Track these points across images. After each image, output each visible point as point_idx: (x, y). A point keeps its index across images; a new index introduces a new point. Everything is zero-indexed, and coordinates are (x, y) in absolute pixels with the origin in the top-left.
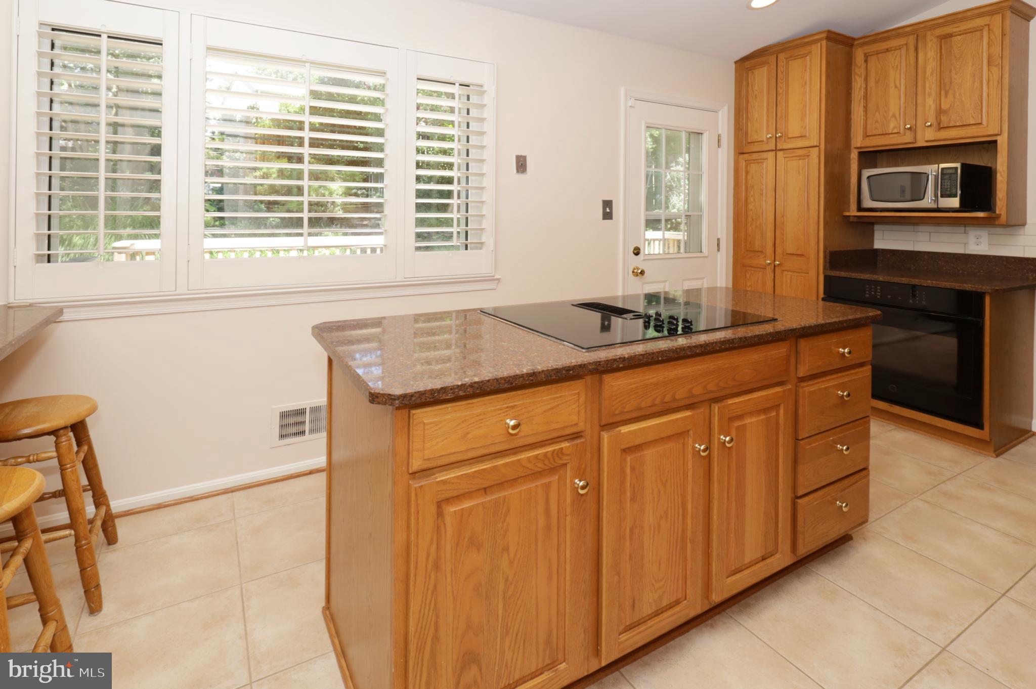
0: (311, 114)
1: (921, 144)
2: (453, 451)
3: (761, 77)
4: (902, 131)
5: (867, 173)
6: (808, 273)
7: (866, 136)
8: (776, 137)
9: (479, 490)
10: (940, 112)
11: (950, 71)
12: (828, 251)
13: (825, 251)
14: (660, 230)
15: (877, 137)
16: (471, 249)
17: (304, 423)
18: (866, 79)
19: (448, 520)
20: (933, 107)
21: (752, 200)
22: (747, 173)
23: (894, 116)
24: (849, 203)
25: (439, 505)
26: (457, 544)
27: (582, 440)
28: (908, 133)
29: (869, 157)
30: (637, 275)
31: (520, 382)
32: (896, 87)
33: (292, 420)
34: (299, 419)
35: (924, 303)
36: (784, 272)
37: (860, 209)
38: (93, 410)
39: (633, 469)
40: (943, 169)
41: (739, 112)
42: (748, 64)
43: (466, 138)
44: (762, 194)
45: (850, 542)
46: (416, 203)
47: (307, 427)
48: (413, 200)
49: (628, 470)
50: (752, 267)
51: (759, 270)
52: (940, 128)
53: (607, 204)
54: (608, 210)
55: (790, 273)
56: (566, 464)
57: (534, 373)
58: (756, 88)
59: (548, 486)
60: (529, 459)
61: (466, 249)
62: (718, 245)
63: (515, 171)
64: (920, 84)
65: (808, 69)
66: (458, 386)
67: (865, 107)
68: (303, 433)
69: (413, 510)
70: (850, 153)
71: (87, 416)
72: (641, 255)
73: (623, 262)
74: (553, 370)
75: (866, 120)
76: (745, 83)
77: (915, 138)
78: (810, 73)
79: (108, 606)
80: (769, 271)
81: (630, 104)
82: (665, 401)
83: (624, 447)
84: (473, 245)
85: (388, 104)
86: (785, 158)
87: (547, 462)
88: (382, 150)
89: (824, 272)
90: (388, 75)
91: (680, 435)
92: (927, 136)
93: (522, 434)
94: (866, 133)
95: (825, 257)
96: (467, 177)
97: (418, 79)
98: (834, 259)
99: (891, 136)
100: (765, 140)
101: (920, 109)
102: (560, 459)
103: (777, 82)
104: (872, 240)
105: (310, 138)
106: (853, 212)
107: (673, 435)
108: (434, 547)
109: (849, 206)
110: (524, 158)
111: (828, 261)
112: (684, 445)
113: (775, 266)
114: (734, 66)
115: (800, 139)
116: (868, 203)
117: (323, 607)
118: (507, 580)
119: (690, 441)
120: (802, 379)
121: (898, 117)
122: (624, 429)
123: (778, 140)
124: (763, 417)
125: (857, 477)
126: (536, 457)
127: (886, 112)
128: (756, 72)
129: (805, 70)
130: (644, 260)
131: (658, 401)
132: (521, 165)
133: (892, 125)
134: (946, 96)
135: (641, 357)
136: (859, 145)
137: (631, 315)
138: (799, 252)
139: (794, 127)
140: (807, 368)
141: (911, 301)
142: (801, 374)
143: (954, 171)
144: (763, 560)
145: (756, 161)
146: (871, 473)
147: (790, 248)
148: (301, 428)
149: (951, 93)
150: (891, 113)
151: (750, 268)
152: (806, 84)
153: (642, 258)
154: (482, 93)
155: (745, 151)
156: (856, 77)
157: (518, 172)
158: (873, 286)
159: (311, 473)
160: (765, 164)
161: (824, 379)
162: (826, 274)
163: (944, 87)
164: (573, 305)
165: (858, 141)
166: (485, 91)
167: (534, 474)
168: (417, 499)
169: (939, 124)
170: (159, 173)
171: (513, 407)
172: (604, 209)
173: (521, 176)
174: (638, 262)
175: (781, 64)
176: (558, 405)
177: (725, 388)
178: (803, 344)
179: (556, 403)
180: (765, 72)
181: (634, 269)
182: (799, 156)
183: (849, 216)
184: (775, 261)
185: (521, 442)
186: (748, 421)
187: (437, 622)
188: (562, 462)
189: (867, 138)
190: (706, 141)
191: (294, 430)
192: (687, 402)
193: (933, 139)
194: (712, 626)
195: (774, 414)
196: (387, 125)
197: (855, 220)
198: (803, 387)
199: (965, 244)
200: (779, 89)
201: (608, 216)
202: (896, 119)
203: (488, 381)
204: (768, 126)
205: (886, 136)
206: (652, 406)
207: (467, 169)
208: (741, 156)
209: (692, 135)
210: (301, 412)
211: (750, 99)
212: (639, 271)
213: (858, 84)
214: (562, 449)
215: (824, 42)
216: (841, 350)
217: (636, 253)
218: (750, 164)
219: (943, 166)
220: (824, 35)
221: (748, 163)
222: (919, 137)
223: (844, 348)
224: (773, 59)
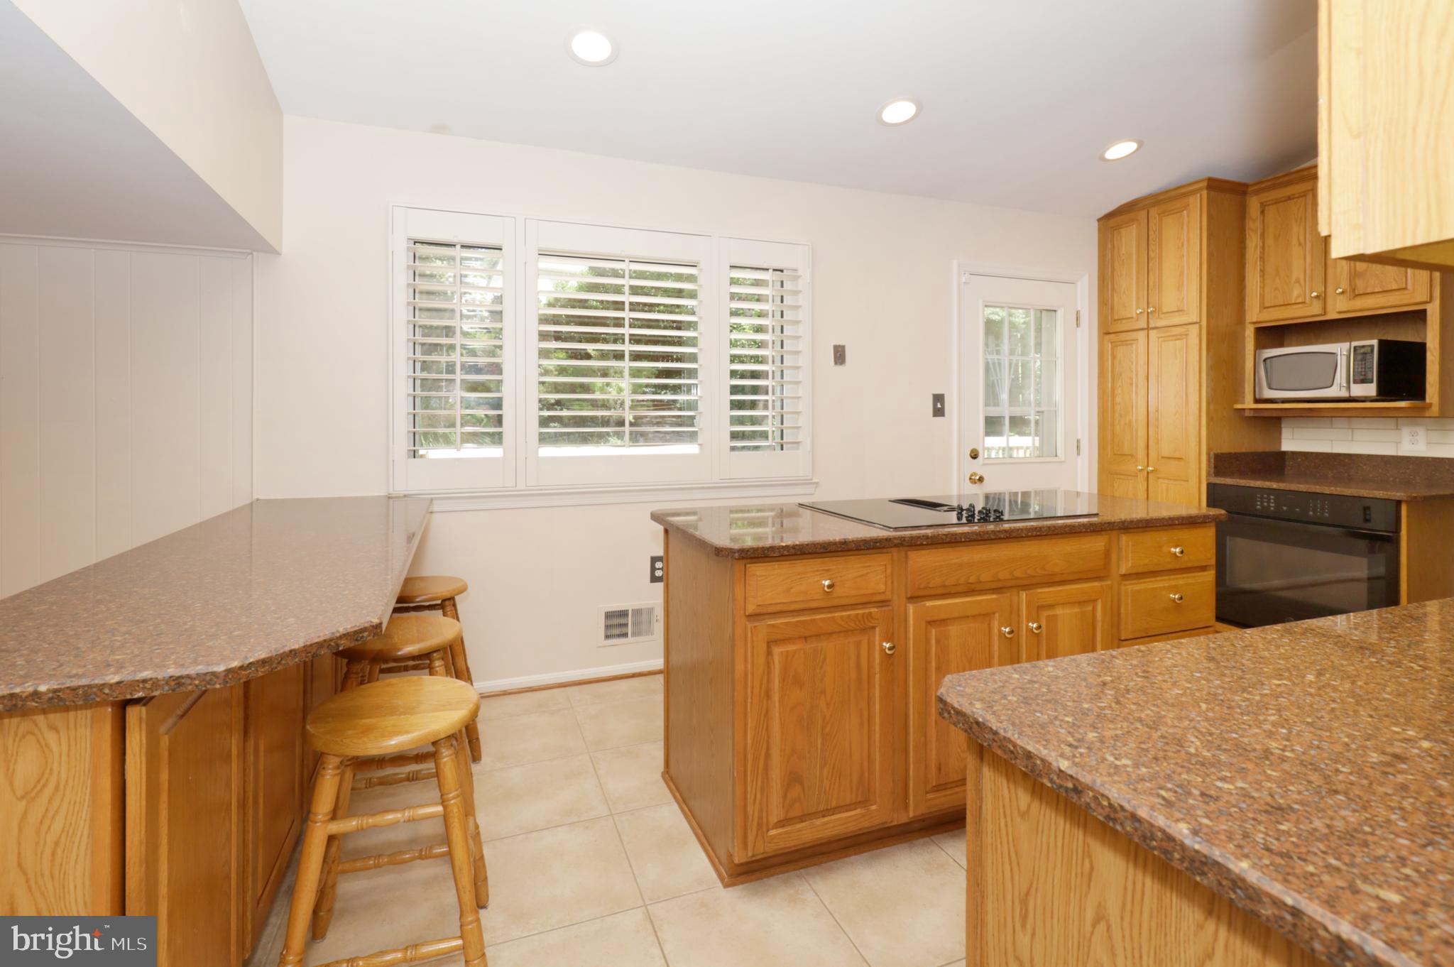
0: (631, 310)
1: (1332, 315)
2: (779, 601)
3: (1129, 238)
4: (1308, 300)
5: (1266, 354)
6: (1188, 481)
7: (1263, 307)
8: (1148, 313)
9: (800, 638)
10: (1355, 275)
12: (1212, 453)
13: (1208, 454)
14: (1029, 434)
15: (1277, 308)
16: (787, 449)
17: (626, 625)
18: (1263, 235)
19: (776, 658)
20: (1346, 269)
21: (1120, 391)
22: (1114, 357)
23: (1298, 281)
24: (1244, 393)
25: (770, 643)
26: (784, 680)
27: (890, 608)
28: (1315, 302)
30: (975, 483)
31: (833, 548)
32: (1300, 244)
33: (616, 621)
34: (623, 621)
35: (1327, 515)
36: (1160, 480)
37: (1257, 401)
38: (463, 590)
39: (938, 642)
40: (1355, 348)
41: (1103, 283)
42: (1113, 222)
43: (780, 328)
44: (1131, 384)
46: (731, 401)
47: (630, 630)
48: (728, 397)
49: (933, 641)
50: (1121, 474)
51: (1130, 478)
52: (1355, 295)
53: (938, 398)
54: (939, 406)
55: (1166, 481)
56: (874, 628)
57: (845, 542)
58: (1123, 251)
59: (858, 644)
60: (842, 617)
61: (782, 449)
62: (1078, 447)
63: (833, 363)
65: (1185, 226)
66: (783, 547)
67: (1262, 271)
68: (626, 635)
69: (749, 645)
70: (1244, 330)
71: (457, 594)
72: (980, 459)
73: (959, 467)
74: (862, 541)
75: (1263, 287)
76: (1109, 246)
77: (1325, 309)
78: (1188, 232)
79: (485, 758)
80: (1141, 478)
81: (963, 279)
82: (970, 581)
83: (929, 619)
84: (789, 446)
85: (701, 295)
86: (1158, 338)
87: (857, 623)
88: (694, 345)
89: (1207, 480)
90: (701, 265)
91: (986, 616)
92: (1338, 307)
93: (835, 595)
94: (1263, 303)
95: (1209, 460)
96: (782, 371)
97: (732, 267)
98: (1222, 463)
99: (1295, 306)
100: (1134, 316)
101: (1330, 272)
102: (870, 622)
103: (1149, 243)
104: (1279, 441)
105: (631, 335)
106: (1249, 404)
107: (979, 615)
108: (766, 677)
109: (1244, 397)
110: (843, 348)
111: (1212, 465)
112: (989, 624)
113: (1148, 473)
114: (1096, 224)
115: (1176, 314)
116: (1266, 392)
117: (662, 773)
118: (824, 718)
119: (996, 624)
120: (1125, 577)
121: (1303, 284)
122: (929, 604)
123: (1150, 316)
124: (1077, 610)
126: (849, 616)
127: (1288, 277)
128: (1123, 232)
129: (1182, 228)
130: (984, 464)
131: (962, 581)
132: (840, 355)
133: (1295, 292)
135: (944, 537)
136: (1254, 320)
137: (945, 508)
138: (1177, 455)
139: (1170, 300)
140: (1130, 565)
141: (1311, 513)
142: (1123, 571)
143: (1369, 350)
145: (1125, 343)
147: (1166, 450)
148: (624, 630)
150: (1294, 278)
151: (1118, 476)
152: (1183, 245)
153: (981, 463)
154: (796, 278)
155: (1111, 331)
156: (1251, 233)
157: (836, 363)
158: (1265, 496)
159: (634, 676)
160: (1134, 346)
161: (1153, 579)
162: (1210, 481)
164: (890, 501)
165: (1256, 314)
166: (799, 277)
167: (845, 632)
168: (752, 637)
169: (1353, 290)
170: (501, 374)
171: (828, 570)
172: (935, 405)
173: (840, 368)
174: (977, 467)
175: (1154, 220)
176: (867, 573)
177: (1034, 577)
178: (1125, 539)
179: (865, 572)
180: (1134, 234)
181: (972, 475)
182: (1176, 335)
183: (1244, 409)
184: (1148, 466)
185: (836, 602)
186: (1059, 611)
187: (768, 742)
188: (871, 625)
189: (1265, 310)
190: (1061, 319)
191: (617, 631)
192: (994, 586)
193: (1345, 309)
195: (1090, 608)
196: (701, 318)
197: (1251, 414)
198: (1125, 585)
199: (1397, 443)
200: (1151, 253)
201: (939, 412)
202: (1300, 285)
203: (807, 545)
204: (1138, 299)
205: (1289, 307)
206: (956, 585)
207: (782, 363)
208: (1107, 337)
209: (1044, 313)
210: (623, 614)
211: (1116, 265)
212: (977, 478)
213: (1253, 242)
214: (871, 613)
215: (1205, 193)
216: (1173, 550)
217: (974, 456)
218: (1117, 346)
219: (1355, 344)
220: (1204, 184)
221: (1115, 345)
222: (1330, 307)
223: (1176, 547)
224: (1143, 214)
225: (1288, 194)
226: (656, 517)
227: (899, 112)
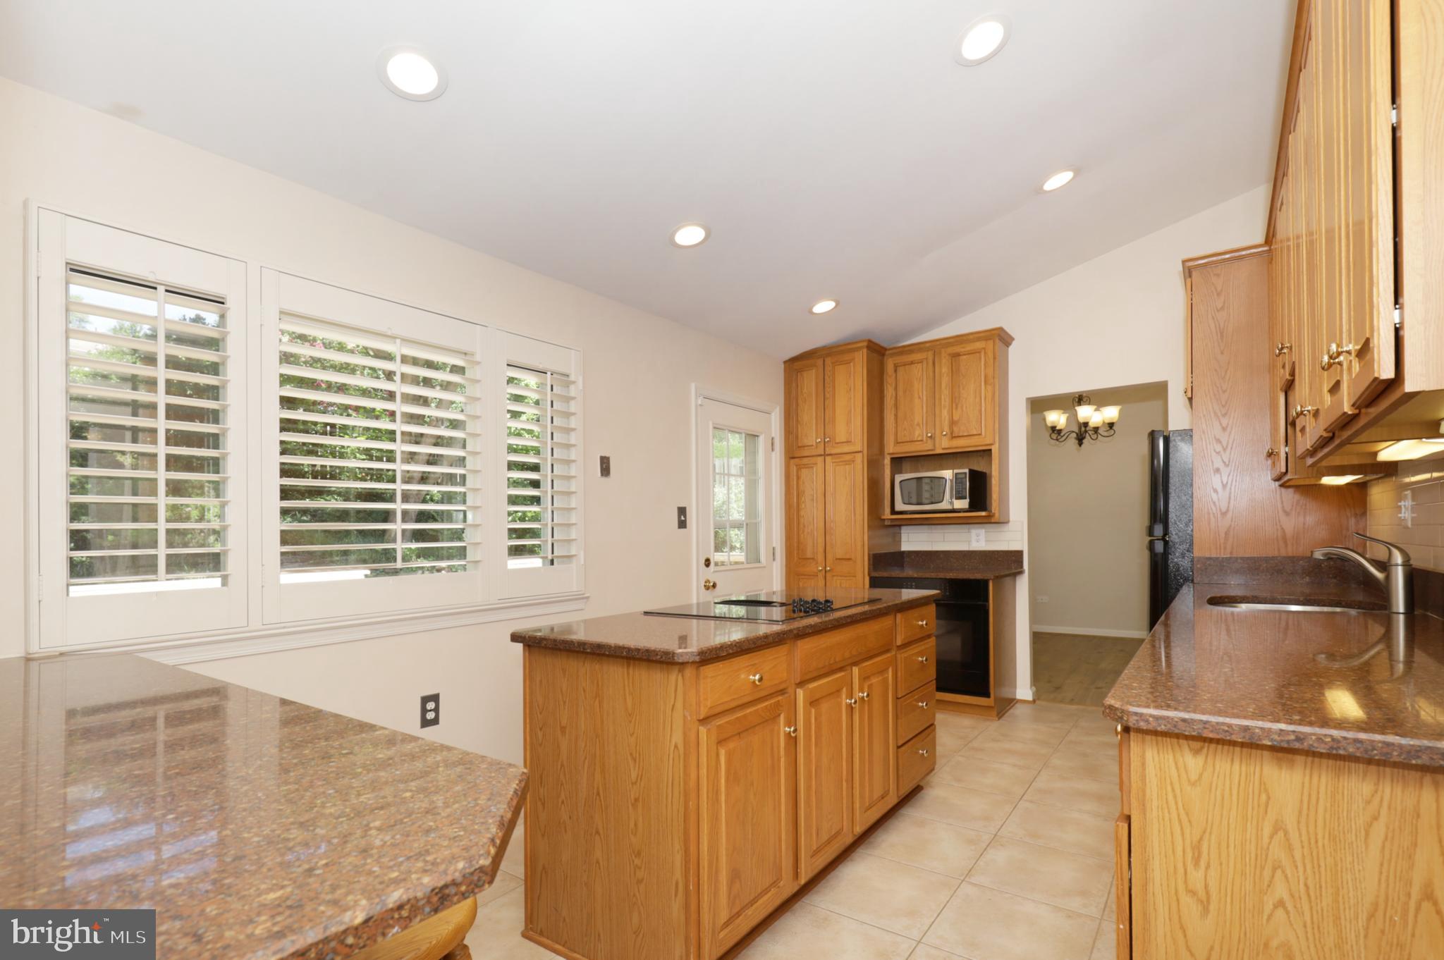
1: (939, 451)
3: (809, 380)
4: (924, 439)
5: (898, 478)
6: (855, 576)
7: (897, 443)
8: (824, 442)
9: (737, 734)
10: (953, 423)
11: (959, 386)
12: (871, 554)
13: (869, 555)
15: (906, 444)
16: (557, 564)
18: (896, 389)
19: (722, 758)
20: (947, 418)
21: (803, 506)
22: (798, 478)
23: (918, 425)
24: (885, 506)
25: (718, 744)
26: (727, 779)
27: (788, 694)
28: (929, 441)
29: (898, 463)
30: (710, 589)
31: (759, 643)
32: (919, 398)
36: (835, 578)
37: (892, 511)
39: (816, 720)
40: (956, 474)
41: (789, 415)
42: (798, 365)
43: (550, 435)
44: (813, 501)
45: (923, 792)
46: (509, 511)
48: (505, 508)
49: (813, 720)
50: (805, 575)
51: (811, 576)
52: (953, 437)
53: (682, 511)
54: (683, 518)
55: (839, 577)
56: (781, 714)
57: (767, 636)
58: (805, 388)
59: (772, 732)
61: (552, 563)
62: (774, 554)
63: (599, 474)
64: (937, 396)
65: (851, 377)
67: (896, 416)
69: (704, 750)
70: (884, 459)
72: (712, 564)
73: (697, 575)
74: (776, 633)
75: (896, 427)
76: (795, 384)
77: (934, 446)
78: (853, 381)
80: (821, 575)
81: (700, 402)
82: (830, 663)
83: (810, 700)
84: (561, 560)
86: (833, 463)
87: (772, 712)
89: (869, 574)
91: (838, 692)
92: (943, 444)
94: (897, 440)
95: (869, 560)
96: (553, 481)
97: (508, 365)
98: (875, 561)
99: (915, 443)
100: (814, 444)
101: (937, 419)
102: (778, 709)
103: (825, 390)
104: (899, 542)
106: (887, 515)
109: (885, 509)
110: (608, 459)
111: (871, 563)
113: (826, 572)
114: (783, 366)
115: (846, 444)
116: (899, 506)
119: (844, 697)
121: (921, 426)
122: (810, 686)
123: (826, 445)
124: (881, 678)
125: (929, 730)
126: (766, 706)
127: (912, 420)
128: (805, 374)
129: (849, 378)
130: (714, 572)
131: (827, 663)
132: (605, 467)
133: (917, 433)
134: (956, 408)
136: (891, 451)
138: (848, 557)
139: (841, 433)
140: (902, 638)
142: (899, 643)
143: (963, 476)
144: (883, 798)
145: (806, 466)
146: (937, 727)
147: (840, 553)
149: (959, 406)
150: (916, 422)
151: (802, 576)
152: (850, 389)
153: (712, 570)
154: (566, 383)
155: (796, 456)
156: (888, 386)
157: (602, 475)
160: (815, 469)
161: (911, 647)
163: (955, 400)
165: (891, 448)
166: (572, 382)
167: (765, 721)
168: (707, 741)
169: (952, 434)
171: (754, 665)
172: (679, 517)
173: (604, 479)
174: (711, 574)
175: (828, 368)
180: (814, 376)
181: (706, 583)
182: (846, 461)
183: (885, 519)
184: (826, 566)
186: (873, 681)
188: (779, 712)
189: (897, 445)
190: (762, 443)
192: (841, 665)
193: (947, 447)
194: (852, 860)
195: (885, 676)
197: (888, 522)
198: (899, 654)
199: (969, 542)
201: (682, 524)
203: (744, 641)
204: (817, 430)
206: (823, 667)
207: (552, 471)
208: (792, 461)
209: (750, 437)
211: (800, 401)
212: (711, 585)
213: (889, 392)
215: (865, 350)
216: (920, 623)
217: (708, 563)
218: (801, 468)
219: (956, 471)
220: (865, 344)
221: (799, 468)
222: (937, 446)
223: (922, 621)
224: (820, 362)
225: (911, 359)
226: (515, 638)
227: (690, 235)
